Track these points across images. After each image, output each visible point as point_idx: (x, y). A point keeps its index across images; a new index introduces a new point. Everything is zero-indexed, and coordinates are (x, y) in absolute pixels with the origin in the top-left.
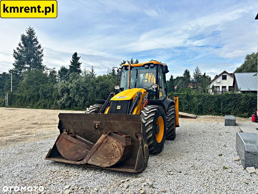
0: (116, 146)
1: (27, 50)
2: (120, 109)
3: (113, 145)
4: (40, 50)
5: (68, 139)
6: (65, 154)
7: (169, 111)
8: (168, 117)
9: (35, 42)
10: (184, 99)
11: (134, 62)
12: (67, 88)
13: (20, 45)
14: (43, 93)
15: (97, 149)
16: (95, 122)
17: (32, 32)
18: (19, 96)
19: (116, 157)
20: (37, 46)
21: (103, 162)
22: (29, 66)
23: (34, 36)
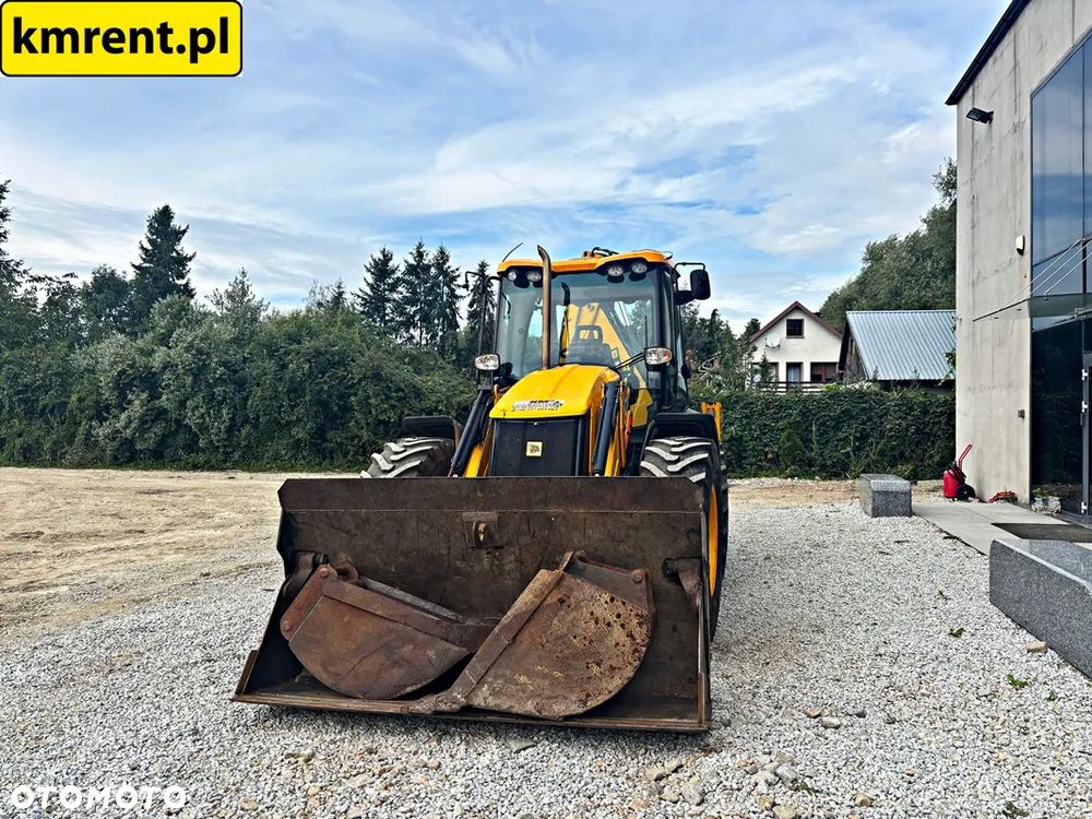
0: (612, 618)
2: (539, 454)
3: (592, 613)
6: (331, 669)
11: (431, 257)
12: (147, 367)
14: (19, 392)
16: (469, 515)
19: (612, 668)
21: (547, 693)
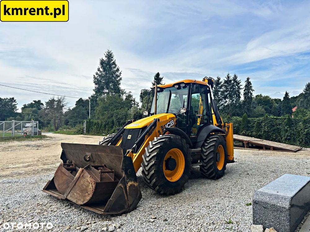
0: (90, 182)
1: (106, 74)
2: (130, 138)
3: (87, 180)
4: (118, 73)
5: (63, 171)
6: (59, 186)
7: (208, 142)
8: (206, 149)
9: (114, 66)
10: (284, 124)
12: (140, 113)
13: (99, 70)
14: (117, 120)
15: (75, 184)
16: (87, 153)
17: (111, 55)
18: (96, 123)
19: (89, 194)
20: (115, 69)
21: (78, 198)
22: (107, 91)
23: (113, 59)
